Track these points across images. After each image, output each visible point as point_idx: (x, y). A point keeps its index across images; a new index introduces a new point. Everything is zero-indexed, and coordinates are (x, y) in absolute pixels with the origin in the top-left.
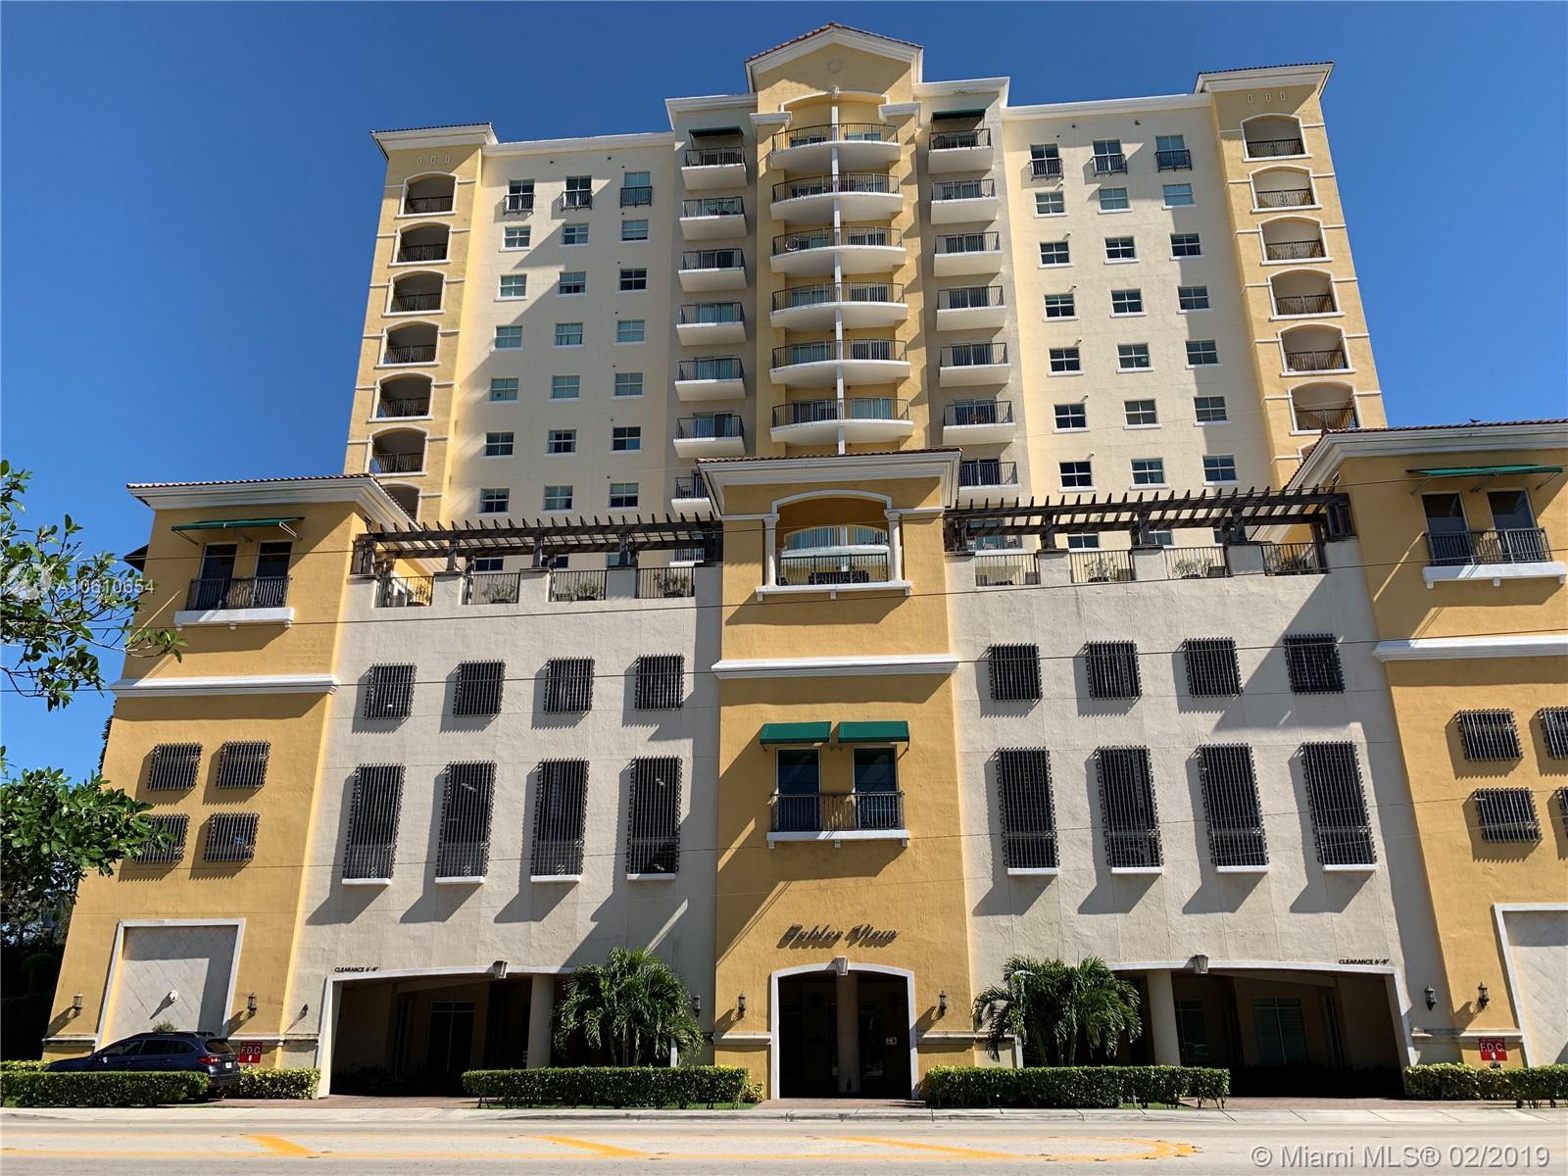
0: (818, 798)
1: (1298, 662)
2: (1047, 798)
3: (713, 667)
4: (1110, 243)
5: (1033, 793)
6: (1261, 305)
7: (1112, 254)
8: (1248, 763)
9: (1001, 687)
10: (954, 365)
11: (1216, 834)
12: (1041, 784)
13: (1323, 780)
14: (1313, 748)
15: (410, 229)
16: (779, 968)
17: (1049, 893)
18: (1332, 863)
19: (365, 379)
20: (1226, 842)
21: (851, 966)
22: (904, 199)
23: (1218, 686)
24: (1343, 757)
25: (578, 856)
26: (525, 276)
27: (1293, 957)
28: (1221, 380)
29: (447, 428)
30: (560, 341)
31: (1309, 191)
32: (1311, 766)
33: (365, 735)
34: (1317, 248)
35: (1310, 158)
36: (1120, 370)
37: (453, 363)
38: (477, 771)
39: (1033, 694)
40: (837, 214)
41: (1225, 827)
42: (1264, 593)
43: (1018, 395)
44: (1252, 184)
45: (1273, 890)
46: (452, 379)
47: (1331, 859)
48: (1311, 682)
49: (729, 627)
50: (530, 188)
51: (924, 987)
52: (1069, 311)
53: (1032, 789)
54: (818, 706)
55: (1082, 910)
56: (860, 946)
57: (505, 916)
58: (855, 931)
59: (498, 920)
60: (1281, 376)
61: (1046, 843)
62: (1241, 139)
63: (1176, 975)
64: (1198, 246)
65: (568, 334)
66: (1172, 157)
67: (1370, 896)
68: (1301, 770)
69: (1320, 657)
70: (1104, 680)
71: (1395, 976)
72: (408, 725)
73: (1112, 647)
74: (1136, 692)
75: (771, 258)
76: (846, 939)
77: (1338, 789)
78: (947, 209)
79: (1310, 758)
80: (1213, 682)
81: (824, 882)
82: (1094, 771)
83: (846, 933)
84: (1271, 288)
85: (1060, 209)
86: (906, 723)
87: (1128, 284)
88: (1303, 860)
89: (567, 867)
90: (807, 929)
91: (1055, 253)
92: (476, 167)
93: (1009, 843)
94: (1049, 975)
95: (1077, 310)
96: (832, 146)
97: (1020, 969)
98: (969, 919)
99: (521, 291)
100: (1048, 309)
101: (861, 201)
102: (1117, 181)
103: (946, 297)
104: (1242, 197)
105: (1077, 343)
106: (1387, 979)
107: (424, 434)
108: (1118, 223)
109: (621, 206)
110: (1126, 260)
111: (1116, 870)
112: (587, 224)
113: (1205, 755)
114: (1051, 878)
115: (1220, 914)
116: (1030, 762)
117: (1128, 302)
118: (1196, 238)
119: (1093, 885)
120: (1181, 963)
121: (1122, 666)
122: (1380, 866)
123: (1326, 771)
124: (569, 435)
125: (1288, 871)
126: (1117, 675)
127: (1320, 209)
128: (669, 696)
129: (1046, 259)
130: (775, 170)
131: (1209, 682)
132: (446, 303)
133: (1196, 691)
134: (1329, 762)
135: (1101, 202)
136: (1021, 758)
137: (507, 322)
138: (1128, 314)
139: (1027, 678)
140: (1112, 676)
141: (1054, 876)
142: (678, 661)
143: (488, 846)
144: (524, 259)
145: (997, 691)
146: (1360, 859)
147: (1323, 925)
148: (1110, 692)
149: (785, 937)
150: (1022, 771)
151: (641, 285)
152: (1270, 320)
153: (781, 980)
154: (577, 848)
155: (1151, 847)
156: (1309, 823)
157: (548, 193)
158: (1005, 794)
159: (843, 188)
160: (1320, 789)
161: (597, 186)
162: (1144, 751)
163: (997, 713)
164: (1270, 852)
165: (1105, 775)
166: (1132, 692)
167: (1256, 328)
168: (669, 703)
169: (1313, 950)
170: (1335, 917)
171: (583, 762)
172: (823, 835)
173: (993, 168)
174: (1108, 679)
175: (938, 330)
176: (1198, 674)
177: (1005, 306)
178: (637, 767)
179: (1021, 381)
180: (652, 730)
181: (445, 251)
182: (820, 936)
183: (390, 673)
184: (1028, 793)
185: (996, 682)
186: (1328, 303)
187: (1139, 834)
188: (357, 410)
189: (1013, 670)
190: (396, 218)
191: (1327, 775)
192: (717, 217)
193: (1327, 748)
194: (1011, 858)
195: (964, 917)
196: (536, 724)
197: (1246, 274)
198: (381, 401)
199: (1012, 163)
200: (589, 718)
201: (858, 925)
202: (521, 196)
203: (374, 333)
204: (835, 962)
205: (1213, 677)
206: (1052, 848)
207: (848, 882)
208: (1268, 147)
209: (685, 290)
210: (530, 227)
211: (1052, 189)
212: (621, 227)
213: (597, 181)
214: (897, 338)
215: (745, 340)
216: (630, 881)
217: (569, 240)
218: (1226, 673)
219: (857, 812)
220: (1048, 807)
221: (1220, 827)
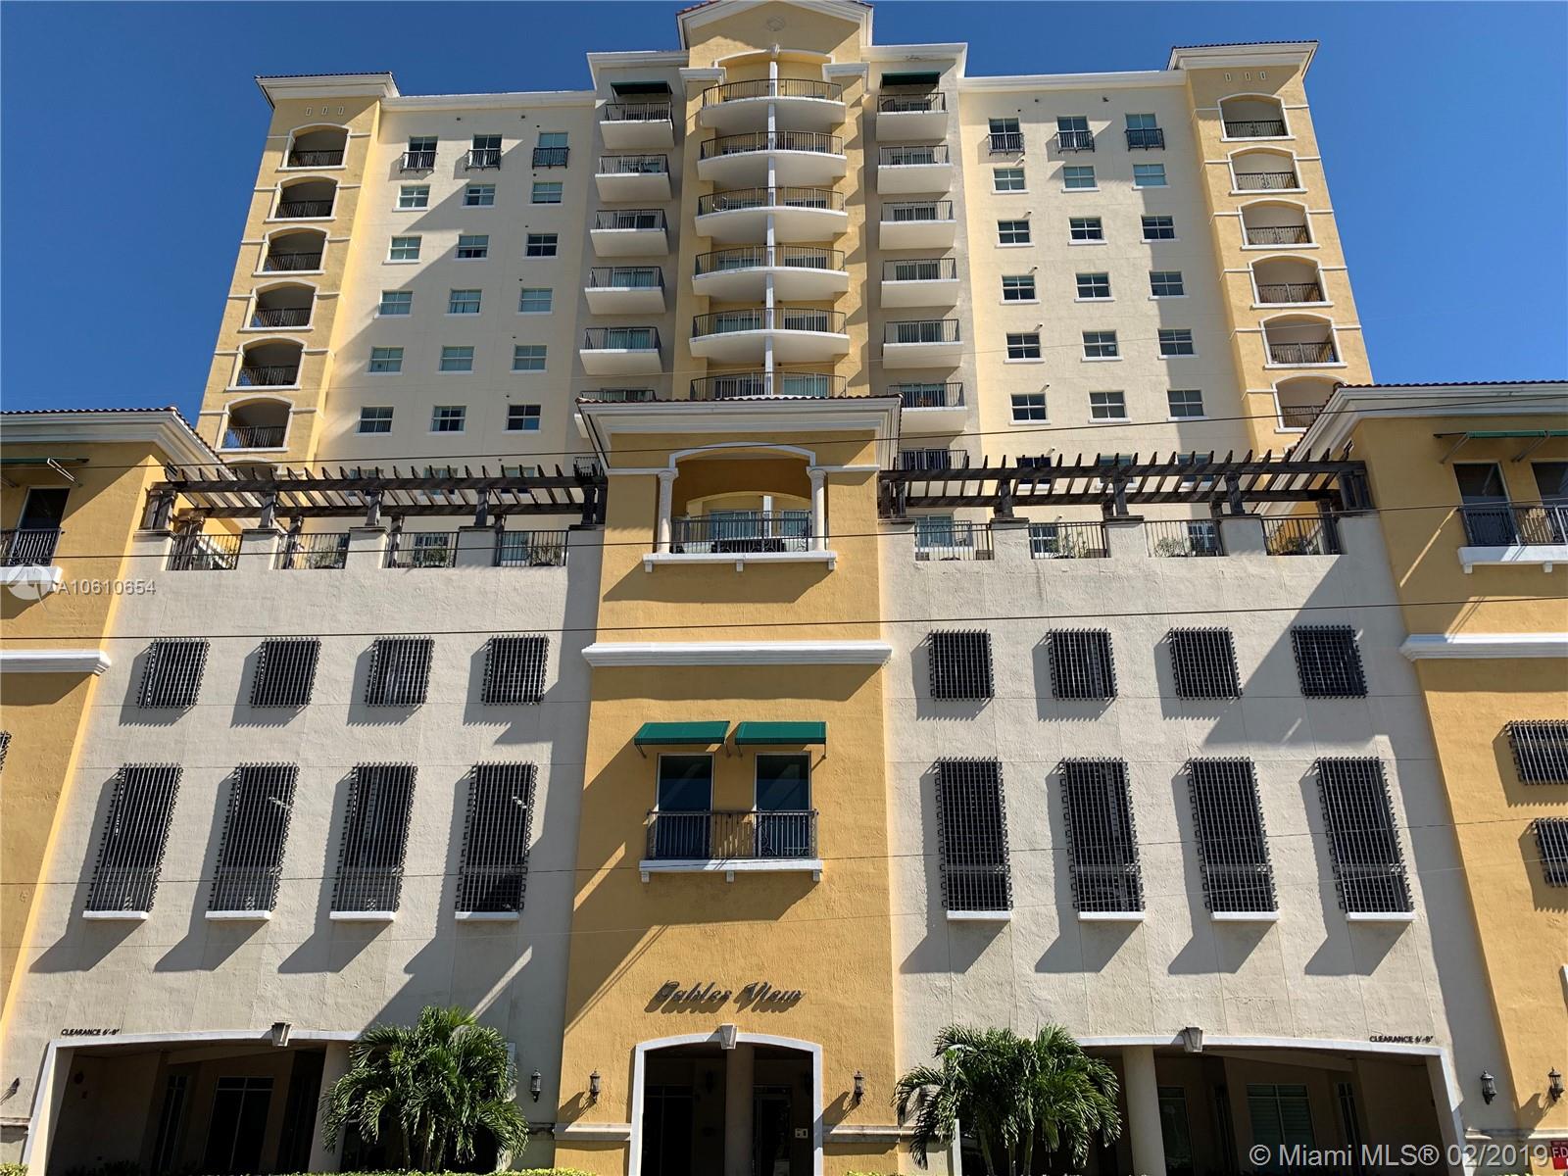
0: (708, 818)
1: (1310, 659)
2: (999, 821)
3: (583, 651)
4: (1074, 223)
5: (980, 815)
6: (1242, 292)
7: (1077, 235)
8: (1250, 782)
9: (943, 682)
10: (900, 342)
11: (1211, 872)
12: (991, 804)
13: (1343, 805)
14: (1330, 765)
15: (292, 184)
16: (644, 1038)
17: (999, 943)
18: (1357, 911)
19: (226, 343)
20: (1224, 881)
21: (740, 1037)
22: (847, 163)
23: (1212, 686)
24: (1367, 776)
25: (396, 888)
26: (420, 238)
27: (1310, 1032)
28: (1196, 372)
29: (316, 401)
30: (454, 308)
31: (1293, 175)
32: (1328, 788)
33: (135, 728)
34: (1303, 234)
35: (1293, 140)
36: (1085, 358)
37: (329, 328)
38: (273, 775)
39: (982, 692)
40: (772, 174)
41: (1222, 862)
42: (1266, 576)
43: (971, 379)
44: (1231, 164)
45: (1285, 943)
46: (326, 344)
47: (1356, 905)
48: (1326, 684)
49: (607, 603)
50: (434, 146)
51: (835, 1065)
52: (1029, 294)
53: (980, 810)
54: (714, 702)
55: (1042, 966)
56: (753, 1010)
57: (293, 965)
58: (748, 990)
59: (283, 969)
60: (1264, 368)
61: (997, 881)
62: (1217, 118)
63: (1161, 1053)
64: (1172, 230)
65: (463, 301)
66: (1143, 135)
67: (1406, 954)
68: (1315, 792)
69: (1336, 653)
70: (1070, 676)
71: (1442, 1059)
72: (192, 717)
73: (1081, 637)
74: (1110, 691)
75: (696, 218)
76: (735, 1001)
77: (1363, 816)
78: (895, 176)
79: (1326, 776)
80: (1206, 681)
81: (709, 927)
82: (1058, 788)
83: (735, 995)
84: (1252, 274)
85: (1020, 185)
86: (824, 724)
87: (1095, 268)
88: (1321, 906)
89: (379, 902)
90: (686, 987)
91: (1015, 232)
92: (372, 120)
93: (950, 880)
94: (996, 1052)
95: (1037, 292)
96: (769, 102)
97: (959, 1042)
98: (896, 976)
99: (414, 254)
100: (1005, 291)
101: (799, 161)
102: (1083, 159)
103: (891, 269)
104: (1220, 180)
105: (1037, 328)
106: (1429, 1064)
107: (288, 406)
108: (1084, 203)
109: (533, 167)
110: (1092, 241)
111: (1084, 915)
112: (494, 185)
113: (1196, 771)
114: (1001, 924)
115: (1217, 975)
116: (978, 776)
117: (1094, 286)
118: (1169, 221)
119: (1055, 935)
120: (1167, 1038)
121: (1092, 659)
122: (1418, 915)
123: (1347, 794)
124: (458, 412)
125: (1302, 919)
126: (1086, 671)
127: (1305, 193)
128: (527, 686)
129: (1004, 239)
130: (706, 129)
131: (1200, 681)
132: (327, 264)
133: (1185, 691)
134: (1351, 782)
135: (1066, 180)
136: (966, 770)
137: (395, 286)
138: (1094, 298)
139: (975, 671)
140: (1081, 671)
141: (1006, 922)
142: (541, 644)
143: (280, 872)
144: (419, 221)
145: (938, 687)
146: (1393, 906)
147: (1349, 992)
148: (1077, 691)
149: (657, 996)
150: (967, 788)
151: (551, 251)
152: (1252, 308)
153: (649, 1054)
154: (394, 878)
155: (1129, 887)
156: (1328, 859)
157: (452, 151)
158: (946, 815)
159: (779, 146)
160: (1340, 816)
161: (507, 146)
162: (1120, 765)
163: (938, 715)
164: (1280, 895)
165: (1071, 794)
166: (1106, 692)
167: (1236, 316)
168: (525, 696)
169: (1335, 1023)
170: (1364, 981)
171: (409, 768)
172: (712, 865)
173: (947, 137)
174: (1076, 676)
175: (882, 306)
176: (1187, 670)
177: (958, 280)
178: (479, 775)
179: (974, 365)
180: (501, 729)
181: (331, 208)
182: (702, 996)
183: (176, 651)
184: (975, 816)
185: (937, 677)
186: (1315, 293)
187: (1114, 870)
188: (214, 377)
189: (958, 662)
190: (277, 171)
191: (1348, 799)
192: (637, 174)
193: (1348, 765)
194: (951, 898)
195: (889, 973)
196: (353, 719)
197: (1225, 259)
198: (243, 368)
199: (970, 137)
200: (422, 712)
201: (750, 982)
202: (422, 153)
203: (241, 293)
204: (720, 1030)
205: (1205, 675)
206: (1004, 886)
207: (742, 928)
208: (1248, 128)
209: (599, 254)
210: (429, 187)
211: (1012, 165)
212: (531, 190)
213: (507, 141)
214: (836, 309)
215: (663, 310)
216: (459, 921)
217: (472, 201)
218: (1221, 670)
219: (757, 835)
220: (1000, 833)
221: (1216, 862)
